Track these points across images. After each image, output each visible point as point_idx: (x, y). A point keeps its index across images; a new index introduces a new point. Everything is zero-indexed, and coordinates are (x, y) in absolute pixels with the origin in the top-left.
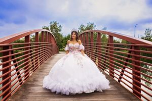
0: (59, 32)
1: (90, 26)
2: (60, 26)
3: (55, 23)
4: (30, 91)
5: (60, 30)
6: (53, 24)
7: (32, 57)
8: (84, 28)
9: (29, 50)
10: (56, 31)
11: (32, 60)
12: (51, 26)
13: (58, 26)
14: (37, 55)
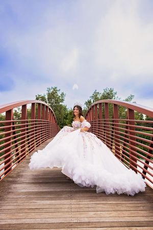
0: (61, 103)
1: (108, 94)
2: (62, 94)
3: (55, 89)
4: (10, 191)
5: (62, 100)
6: (52, 90)
7: (16, 142)
8: (99, 96)
9: (12, 131)
10: (57, 102)
11: (16, 146)
12: (49, 94)
13: (59, 95)
14: (24, 138)
